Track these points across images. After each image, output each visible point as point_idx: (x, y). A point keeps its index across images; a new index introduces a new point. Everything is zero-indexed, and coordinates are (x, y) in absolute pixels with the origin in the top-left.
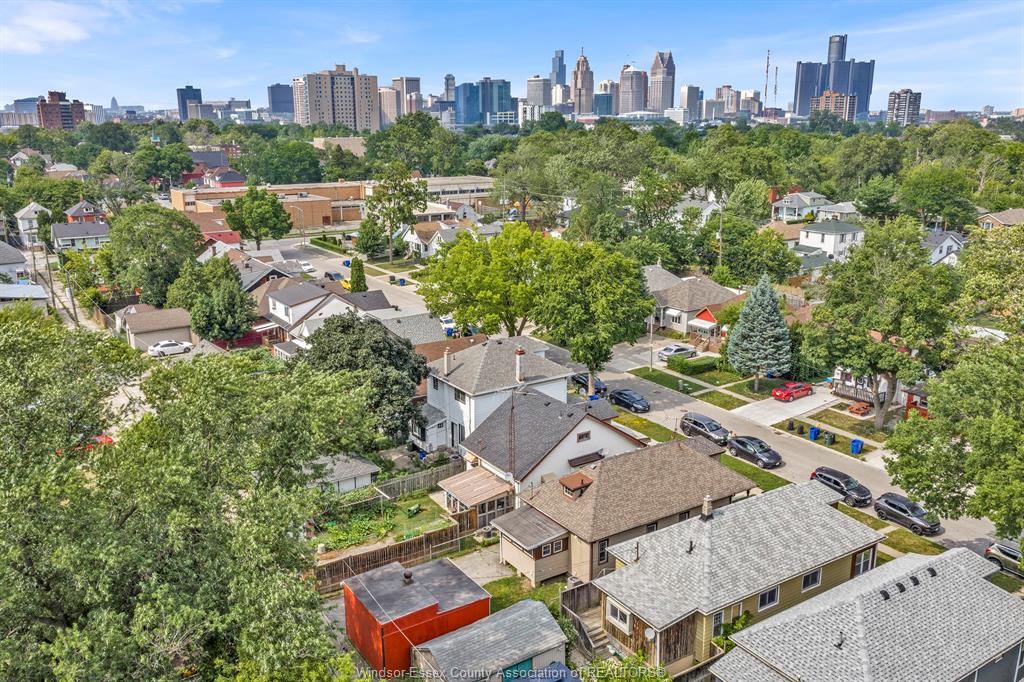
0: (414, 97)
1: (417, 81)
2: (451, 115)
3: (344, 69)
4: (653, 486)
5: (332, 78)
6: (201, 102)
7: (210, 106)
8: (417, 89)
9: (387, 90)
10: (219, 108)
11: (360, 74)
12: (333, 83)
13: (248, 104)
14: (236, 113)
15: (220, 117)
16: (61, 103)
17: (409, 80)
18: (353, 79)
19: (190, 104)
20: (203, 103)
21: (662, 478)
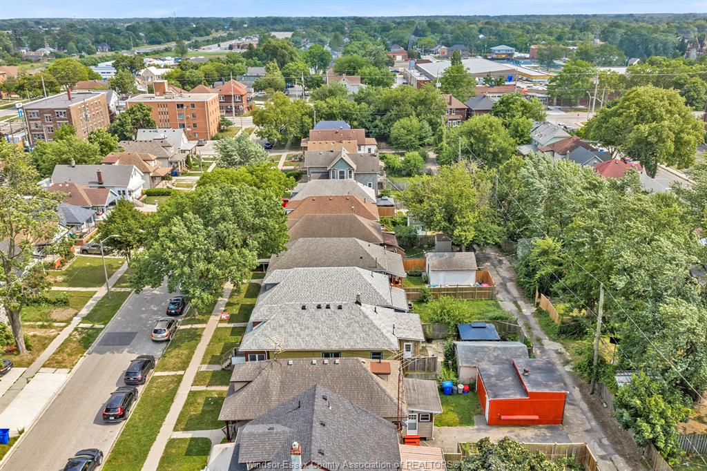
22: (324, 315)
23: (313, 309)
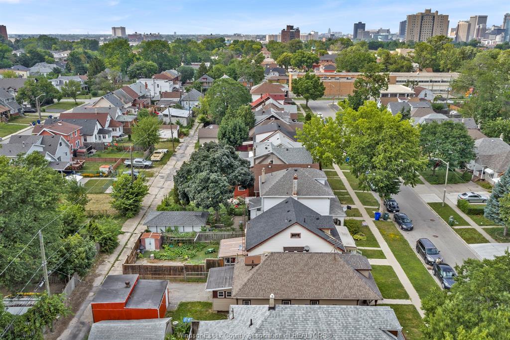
0: (481, 27)
1: (486, 17)
2: (502, 37)
3: (430, 12)
4: (298, 277)
5: (422, 17)
6: (364, 30)
7: (369, 32)
8: (485, 22)
9: (463, 23)
10: (373, 33)
11: (439, 14)
12: (422, 20)
13: (388, 31)
14: (381, 35)
15: (373, 37)
16: (291, 31)
17: (480, 17)
18: (434, 17)
19: (359, 31)
20: (366, 30)
21: (309, 274)
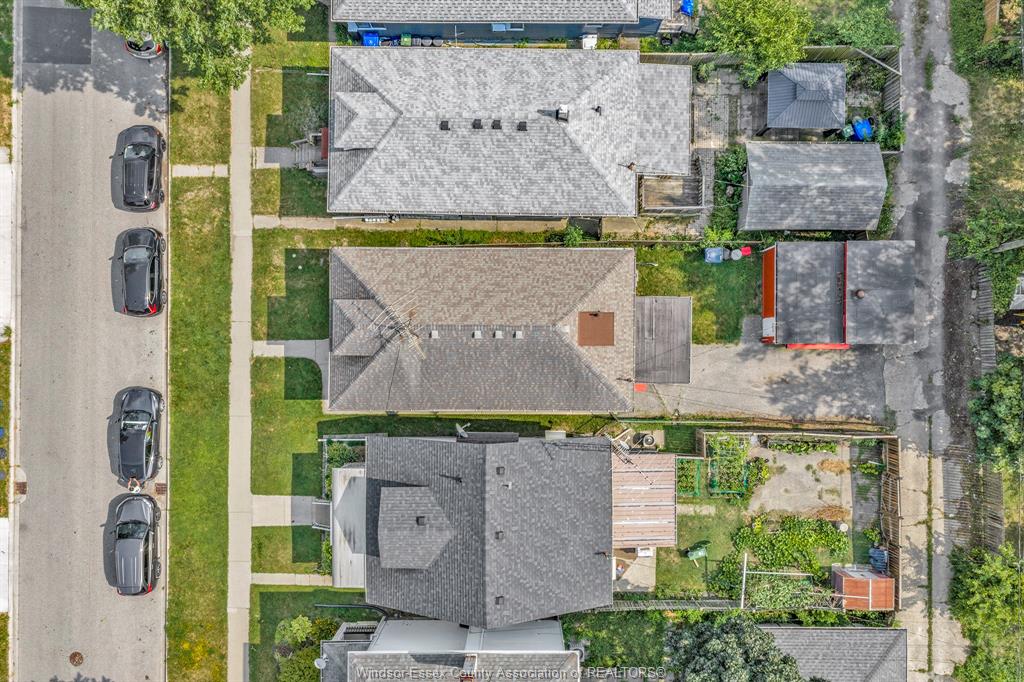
4: (497, 284)
22: (488, 143)
23: (464, 131)
